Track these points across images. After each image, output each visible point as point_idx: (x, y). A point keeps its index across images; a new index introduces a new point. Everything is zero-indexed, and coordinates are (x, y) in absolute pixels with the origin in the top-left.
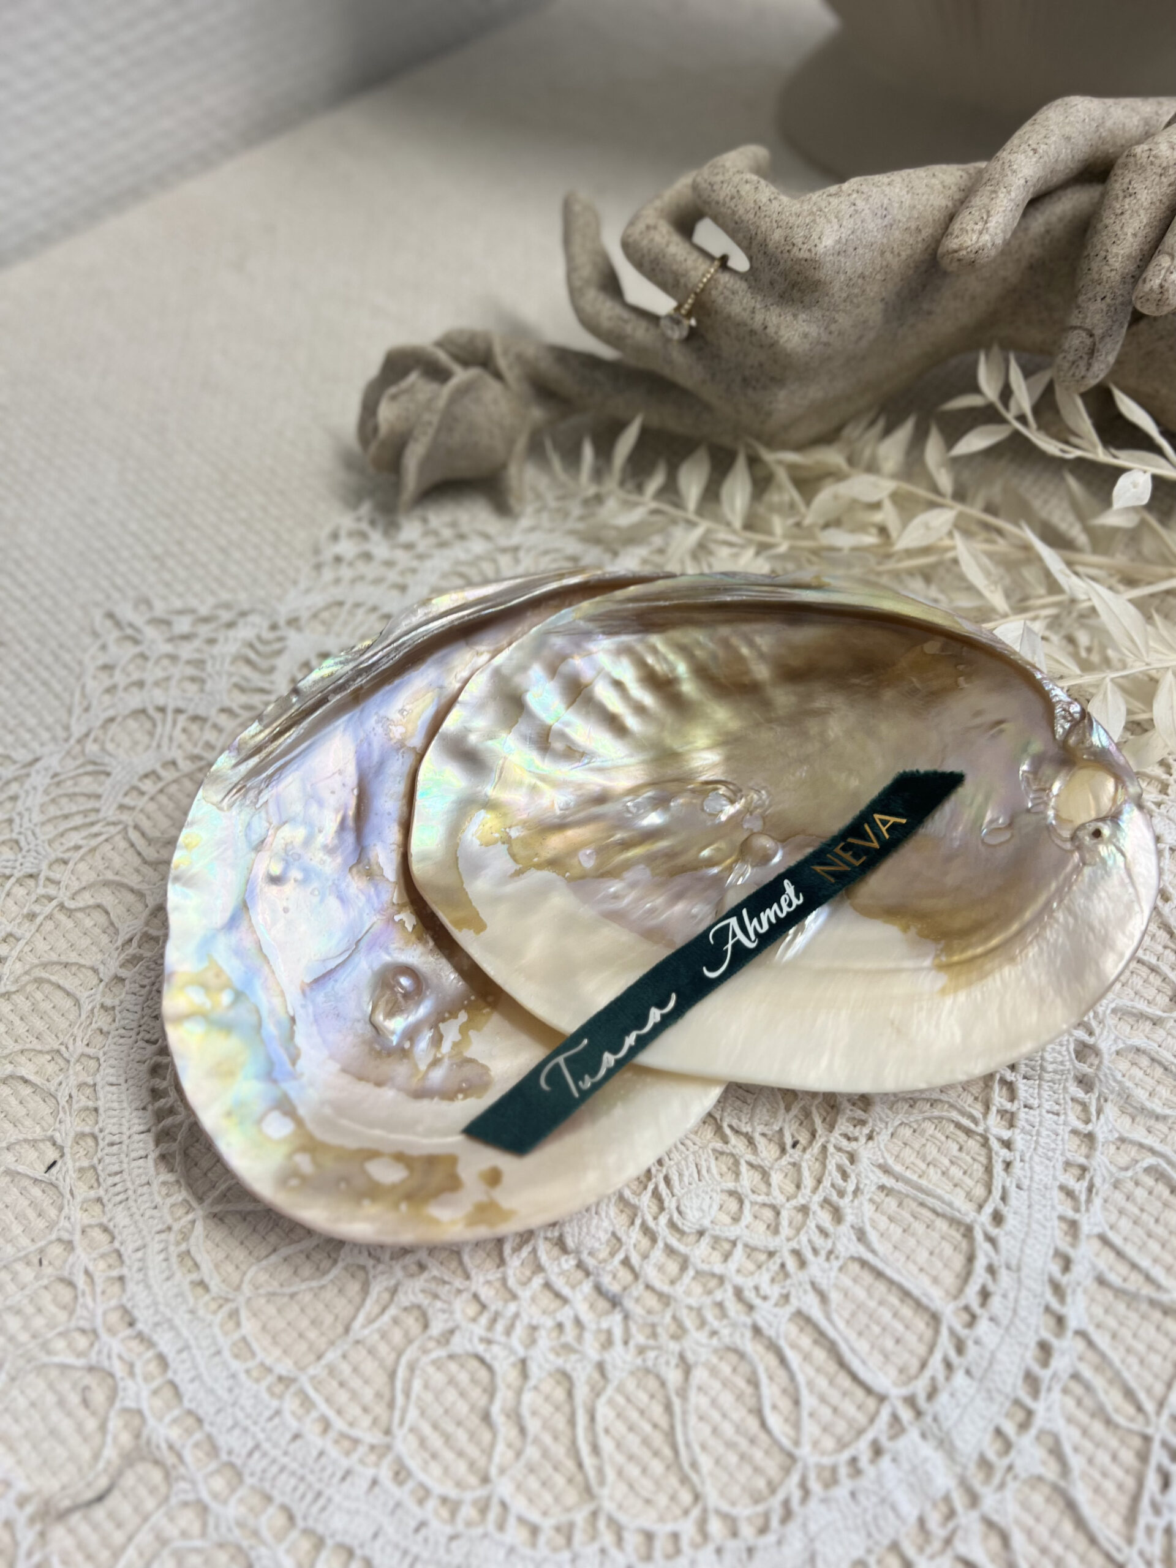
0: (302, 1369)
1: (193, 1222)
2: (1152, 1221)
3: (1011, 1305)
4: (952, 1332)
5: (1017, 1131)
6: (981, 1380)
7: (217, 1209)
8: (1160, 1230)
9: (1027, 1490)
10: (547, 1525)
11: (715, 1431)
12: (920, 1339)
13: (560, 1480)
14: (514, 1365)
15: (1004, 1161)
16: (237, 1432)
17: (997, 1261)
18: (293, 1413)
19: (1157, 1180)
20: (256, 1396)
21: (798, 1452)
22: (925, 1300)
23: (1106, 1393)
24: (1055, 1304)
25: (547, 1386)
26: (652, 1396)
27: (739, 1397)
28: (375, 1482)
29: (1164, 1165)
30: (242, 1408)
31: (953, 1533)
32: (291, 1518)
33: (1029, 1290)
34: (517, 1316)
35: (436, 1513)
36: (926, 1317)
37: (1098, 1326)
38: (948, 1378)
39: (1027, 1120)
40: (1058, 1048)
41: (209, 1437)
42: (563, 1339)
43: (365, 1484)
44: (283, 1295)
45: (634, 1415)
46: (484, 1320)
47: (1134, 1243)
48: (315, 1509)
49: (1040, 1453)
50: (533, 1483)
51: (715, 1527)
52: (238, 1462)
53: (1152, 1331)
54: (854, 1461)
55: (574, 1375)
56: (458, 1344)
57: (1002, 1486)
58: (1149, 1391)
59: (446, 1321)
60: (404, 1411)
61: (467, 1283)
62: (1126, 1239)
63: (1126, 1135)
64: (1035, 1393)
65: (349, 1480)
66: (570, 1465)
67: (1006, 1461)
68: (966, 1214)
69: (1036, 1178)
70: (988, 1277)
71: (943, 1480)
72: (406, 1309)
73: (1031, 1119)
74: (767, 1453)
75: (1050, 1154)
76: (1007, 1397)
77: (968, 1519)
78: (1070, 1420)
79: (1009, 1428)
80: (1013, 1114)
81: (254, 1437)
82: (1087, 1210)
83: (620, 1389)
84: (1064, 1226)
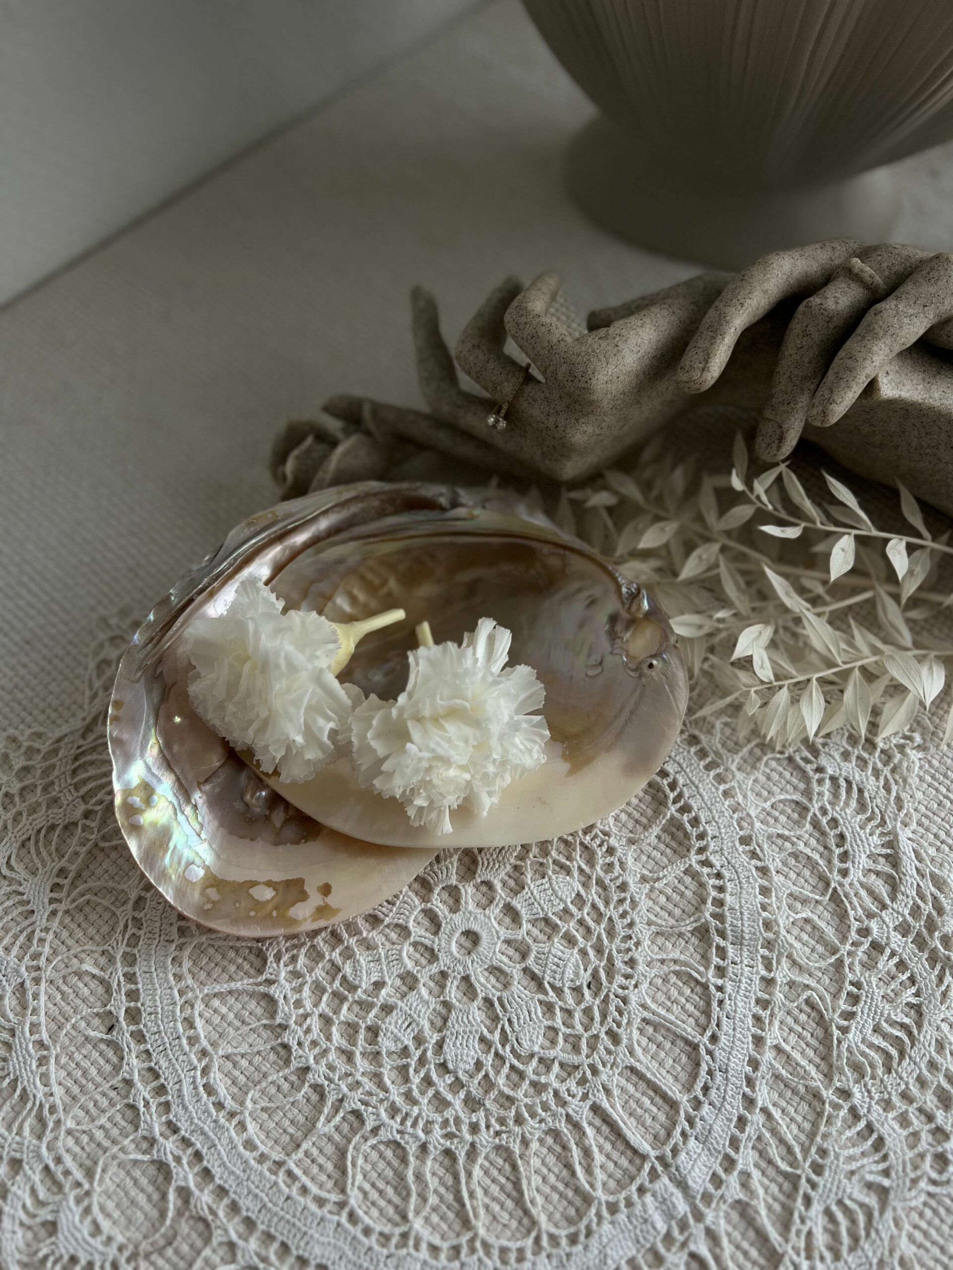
0: (288, 1155)
3: (722, 1095)
4: (686, 1113)
5: (727, 980)
6: (704, 1143)
9: (730, 1210)
12: (667, 1117)
13: (450, 1215)
14: (418, 1146)
15: (718, 1000)
18: (285, 1184)
21: (593, 1193)
22: (669, 1093)
25: (440, 1158)
26: (505, 1161)
28: (338, 1225)
31: (688, 1238)
37: (774, 1105)
38: (684, 1143)
39: (733, 972)
41: (233, 1201)
42: (449, 1129)
46: (398, 1119)
47: (798, 1050)
48: (302, 1244)
49: (738, 1186)
50: (435, 1219)
51: (546, 1242)
54: (628, 1198)
55: (456, 1152)
56: (384, 1135)
57: (717, 1208)
59: (375, 1120)
60: (353, 1177)
62: (792, 1048)
63: (795, 979)
64: (737, 1149)
65: (322, 1225)
66: (457, 1205)
67: (719, 1193)
68: (695, 1037)
69: (739, 1010)
70: (708, 1077)
71: (682, 1208)
75: (747, 994)
76: (720, 1152)
77: (696, 1230)
78: (756, 1165)
79: (721, 1172)
80: (724, 968)
81: (261, 1201)
82: (769, 1029)
84: (755, 1041)
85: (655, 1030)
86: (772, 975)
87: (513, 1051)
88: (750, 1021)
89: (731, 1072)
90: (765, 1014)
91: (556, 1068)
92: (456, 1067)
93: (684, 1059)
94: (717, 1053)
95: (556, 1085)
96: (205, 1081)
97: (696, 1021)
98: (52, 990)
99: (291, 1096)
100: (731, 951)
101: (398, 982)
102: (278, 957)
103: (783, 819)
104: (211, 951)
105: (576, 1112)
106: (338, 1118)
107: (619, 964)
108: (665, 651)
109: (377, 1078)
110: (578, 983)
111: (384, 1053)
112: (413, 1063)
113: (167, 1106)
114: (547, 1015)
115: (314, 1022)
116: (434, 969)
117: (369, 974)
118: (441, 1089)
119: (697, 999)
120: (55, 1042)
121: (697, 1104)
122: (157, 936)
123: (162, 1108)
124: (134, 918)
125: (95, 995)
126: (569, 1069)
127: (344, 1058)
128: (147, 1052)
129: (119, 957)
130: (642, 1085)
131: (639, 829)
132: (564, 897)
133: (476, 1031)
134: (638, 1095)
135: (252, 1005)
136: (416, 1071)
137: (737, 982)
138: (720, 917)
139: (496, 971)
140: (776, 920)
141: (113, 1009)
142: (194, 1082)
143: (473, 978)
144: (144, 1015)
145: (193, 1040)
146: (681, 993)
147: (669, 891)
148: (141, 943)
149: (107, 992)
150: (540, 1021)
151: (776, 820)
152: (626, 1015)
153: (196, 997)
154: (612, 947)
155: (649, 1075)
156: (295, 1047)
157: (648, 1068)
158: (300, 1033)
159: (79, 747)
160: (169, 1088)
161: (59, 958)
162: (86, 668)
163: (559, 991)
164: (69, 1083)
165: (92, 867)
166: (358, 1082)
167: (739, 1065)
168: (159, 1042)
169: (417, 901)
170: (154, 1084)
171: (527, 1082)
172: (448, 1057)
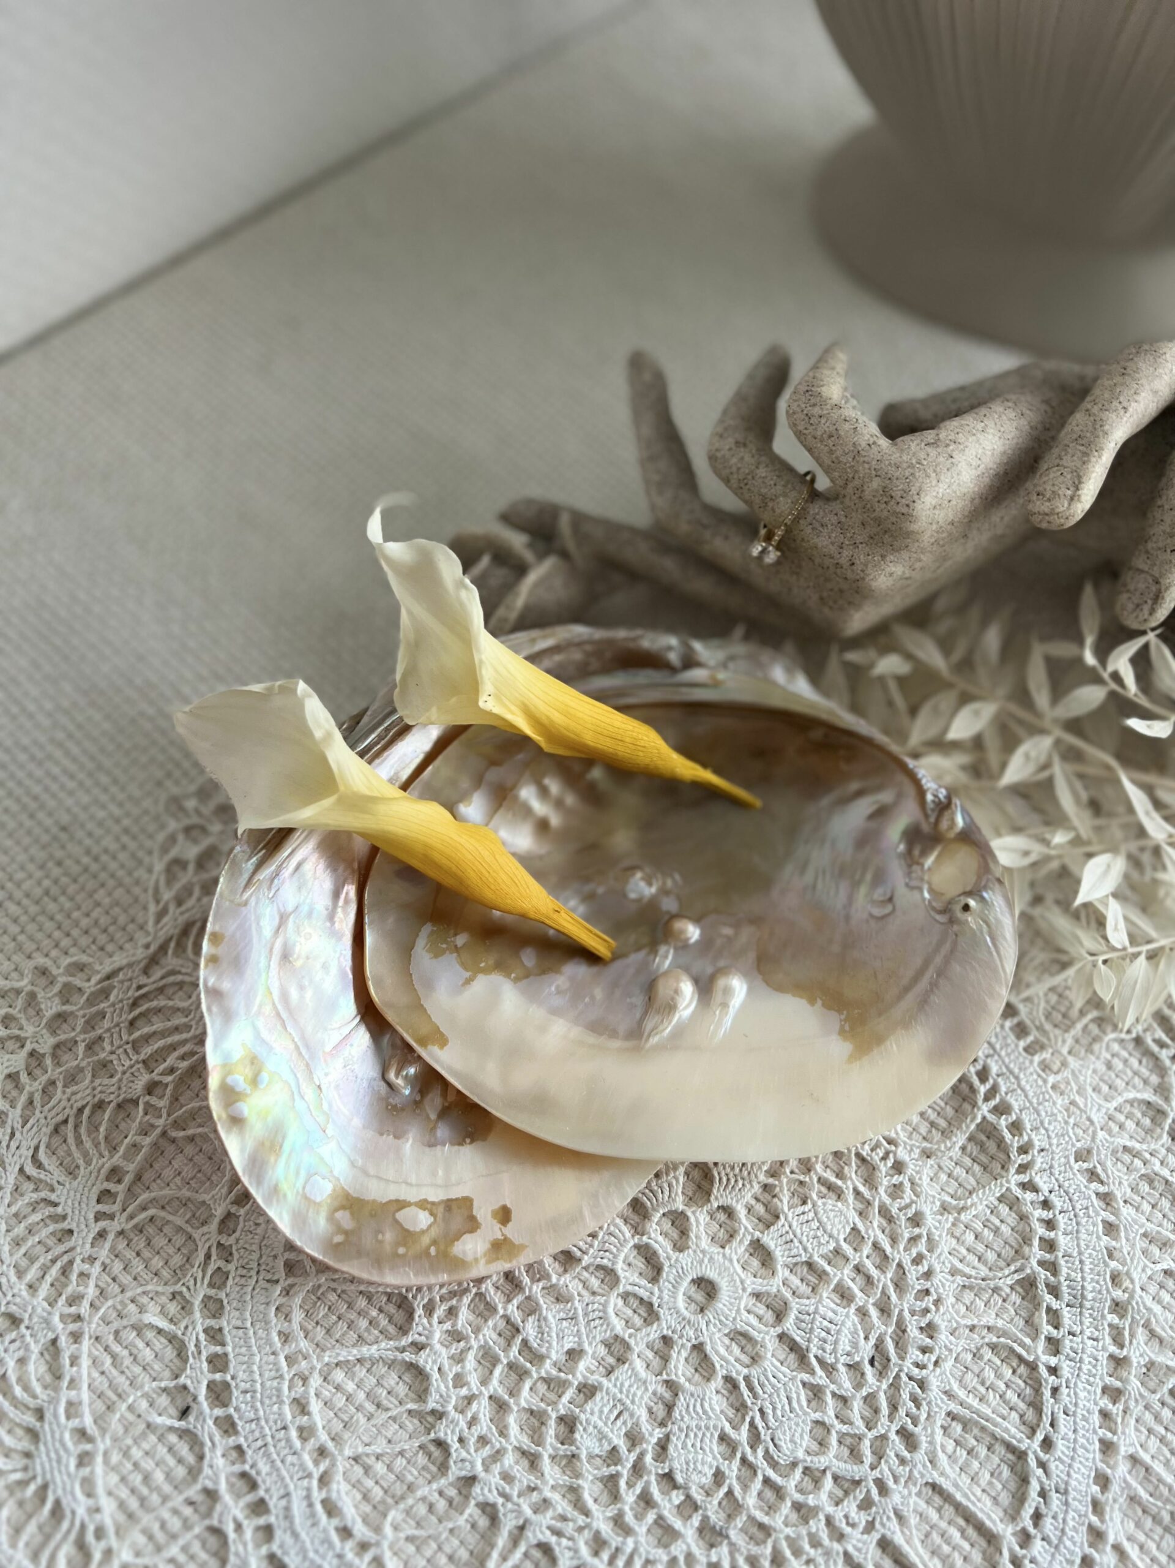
85: (964, 1429)
86: (1125, 1352)
87: (768, 1456)
88: (1096, 1419)
89: (1072, 1494)
90: (1116, 1410)
91: (828, 1483)
92: (688, 1479)
93: (1006, 1472)
94: (1052, 1466)
95: (830, 1509)
96: (324, 1495)
97: (1021, 1416)
98: (99, 1351)
99: (450, 1519)
100: (1066, 1315)
101: (602, 1351)
102: (429, 1309)
103: (1130, 1125)
104: (332, 1297)
105: (859, 1550)
106: (518, 1555)
107: (913, 1332)
108: (985, 888)
109: (573, 1493)
110: (857, 1359)
111: (584, 1457)
112: (625, 1472)
113: (267, 1532)
114: (814, 1404)
115: (483, 1408)
116: (653, 1333)
117: (561, 1338)
118: (666, 1513)
119: (1022, 1385)
120: (103, 1431)
121: (1025, 1539)
122: (253, 1273)
123: (260, 1534)
124: (219, 1244)
125: (162, 1360)
126: (847, 1485)
127: (525, 1463)
128: (239, 1449)
129: (197, 1303)
130: (949, 1510)
131: (936, 1135)
132: (835, 1232)
133: (715, 1427)
134: (943, 1525)
135: (392, 1379)
136: (630, 1485)
137: (1076, 1360)
138: (1052, 1267)
139: (741, 1337)
140: (1128, 1274)
141: (188, 1382)
142: (308, 1497)
143: (708, 1348)
144: (235, 1393)
145: (305, 1433)
146: (998, 1376)
147: (978, 1226)
148: (230, 1282)
149: (179, 1355)
150: (805, 1414)
151: (1121, 1126)
152: (925, 1407)
153: (313, 1368)
154: (904, 1305)
155: (959, 1497)
156: (455, 1445)
157: (956, 1486)
158: (463, 1424)
159: (139, 987)
160: (271, 1503)
161: (110, 1303)
162: (150, 871)
163: (830, 1369)
164: (124, 1493)
165: (156, 1166)
166: (545, 1500)
167: (1083, 1485)
168: (257, 1434)
169: (627, 1232)
170: (250, 1498)
171: (789, 1504)
172: (676, 1465)
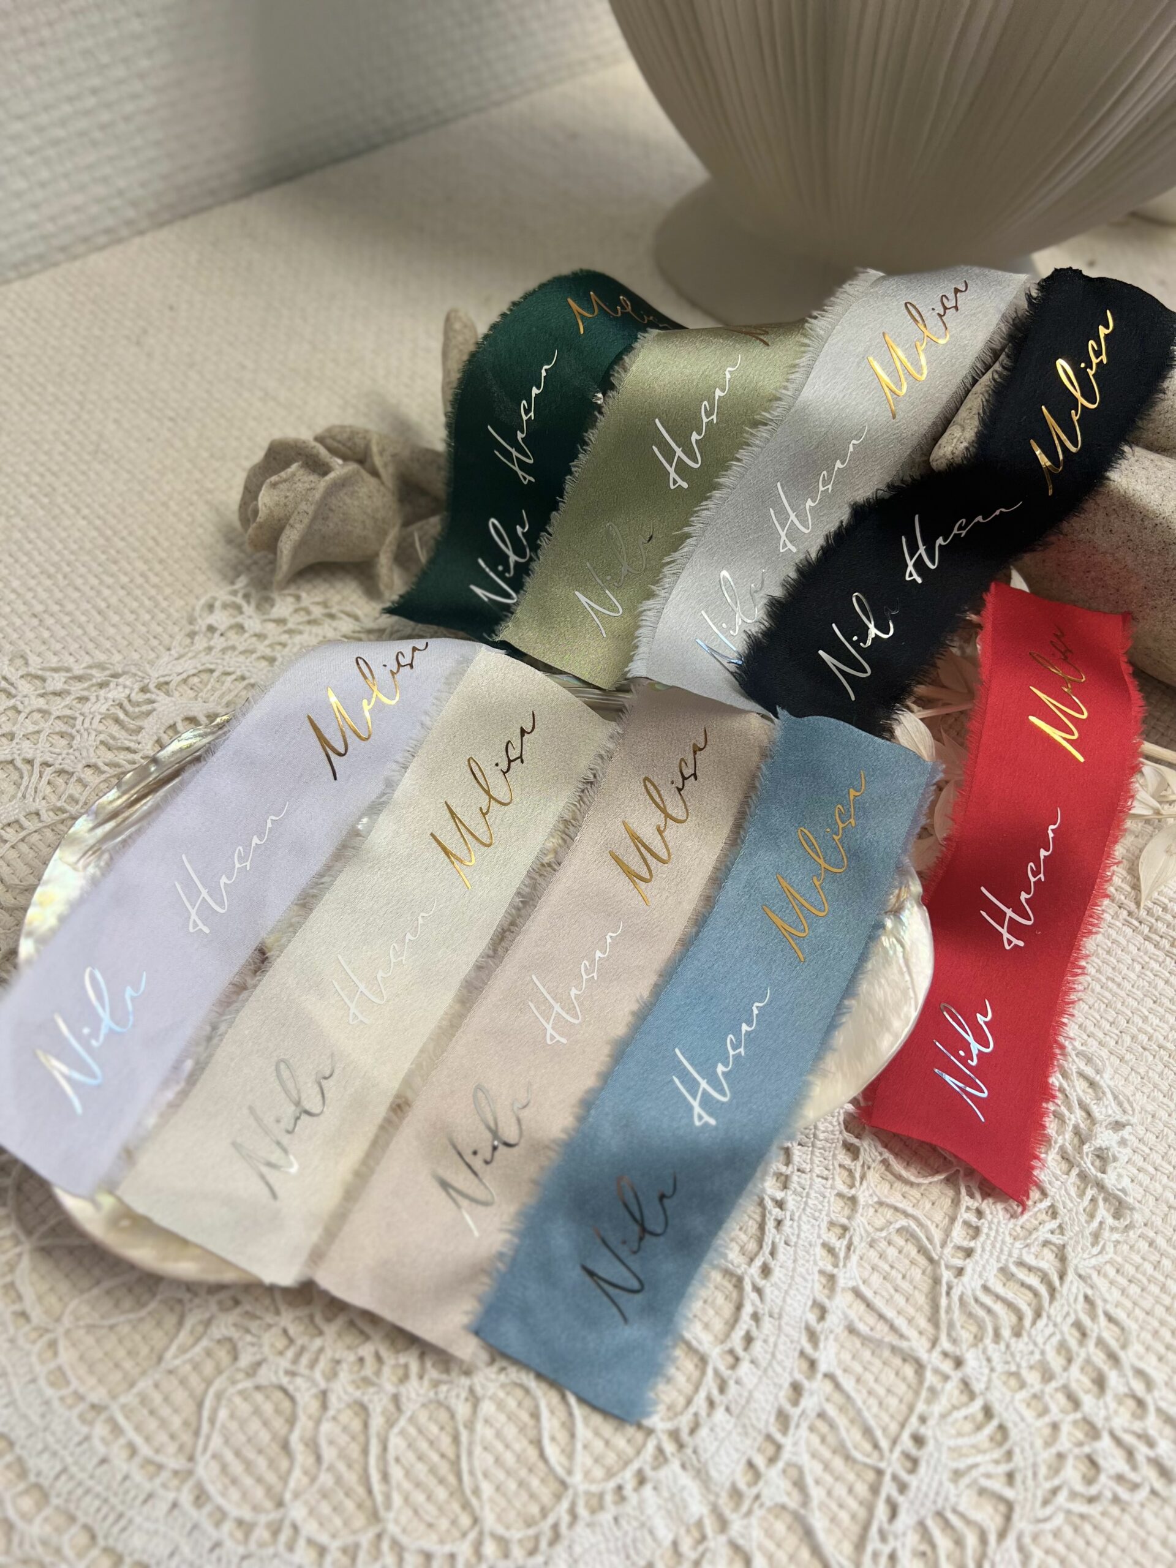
0: (114, 1397)
1: (20, 1255)
2: (900, 1276)
3: (771, 1350)
4: (716, 1372)
5: (790, 1192)
6: (738, 1417)
7: (46, 1242)
8: (905, 1285)
9: (771, 1518)
10: (334, 1546)
11: (498, 1461)
12: (689, 1380)
13: (350, 1505)
14: (315, 1396)
15: (776, 1220)
16: (46, 1456)
17: (763, 1309)
18: (103, 1440)
19: (907, 1241)
20: (68, 1423)
21: (568, 1480)
22: (694, 1343)
23: (848, 1431)
24: (809, 1349)
25: (346, 1417)
26: (442, 1428)
27: (522, 1429)
28: (175, 1505)
29: (913, 1225)
30: (53, 1434)
31: (703, 1555)
32: (93, 1537)
33: (787, 1336)
34: (321, 1350)
35: (231, 1535)
36: (696, 1360)
37: (845, 1371)
38: (709, 1415)
39: (799, 1183)
40: (830, 1118)
41: (20, 1460)
42: (363, 1373)
43: (163, 1507)
44: (102, 1327)
45: (424, 1445)
46: (290, 1354)
47: (883, 1297)
48: (115, 1530)
49: (785, 1485)
50: (325, 1508)
51: (490, 1549)
52: (46, 1483)
53: (892, 1376)
54: (620, 1488)
55: (371, 1407)
56: (265, 1376)
57: (749, 1513)
58: (885, 1430)
59: (255, 1354)
60: (208, 1438)
61: (277, 1318)
62: (875, 1293)
63: (884, 1199)
64: (785, 1429)
65: (150, 1503)
66: (361, 1491)
67: (754, 1491)
68: (739, 1266)
69: (803, 1235)
70: (753, 1323)
71: (697, 1507)
72: (219, 1342)
73: (803, 1181)
74: (543, 1481)
75: (817, 1214)
76: (760, 1432)
77: (717, 1543)
78: (814, 1455)
79: (760, 1461)
80: (787, 1177)
81: (62, 1460)
82: (845, 1265)
83: (412, 1420)
84: (824, 1280)
